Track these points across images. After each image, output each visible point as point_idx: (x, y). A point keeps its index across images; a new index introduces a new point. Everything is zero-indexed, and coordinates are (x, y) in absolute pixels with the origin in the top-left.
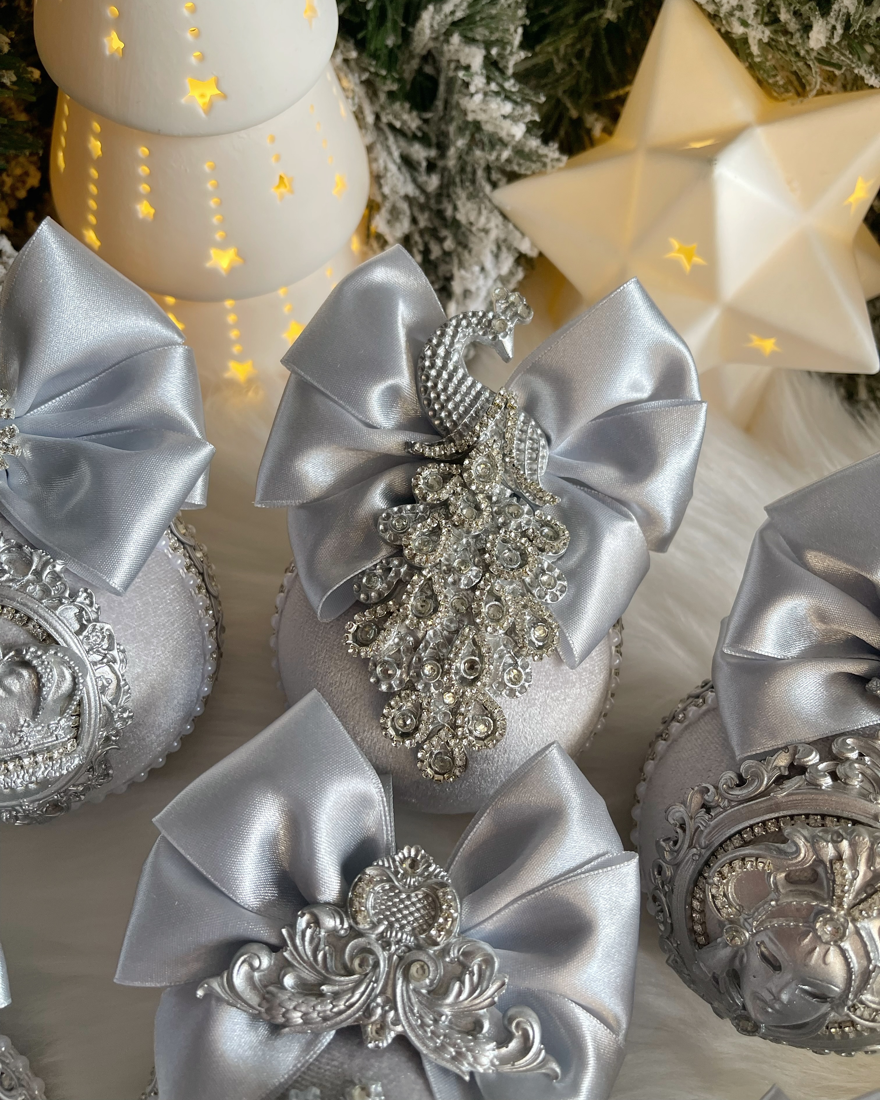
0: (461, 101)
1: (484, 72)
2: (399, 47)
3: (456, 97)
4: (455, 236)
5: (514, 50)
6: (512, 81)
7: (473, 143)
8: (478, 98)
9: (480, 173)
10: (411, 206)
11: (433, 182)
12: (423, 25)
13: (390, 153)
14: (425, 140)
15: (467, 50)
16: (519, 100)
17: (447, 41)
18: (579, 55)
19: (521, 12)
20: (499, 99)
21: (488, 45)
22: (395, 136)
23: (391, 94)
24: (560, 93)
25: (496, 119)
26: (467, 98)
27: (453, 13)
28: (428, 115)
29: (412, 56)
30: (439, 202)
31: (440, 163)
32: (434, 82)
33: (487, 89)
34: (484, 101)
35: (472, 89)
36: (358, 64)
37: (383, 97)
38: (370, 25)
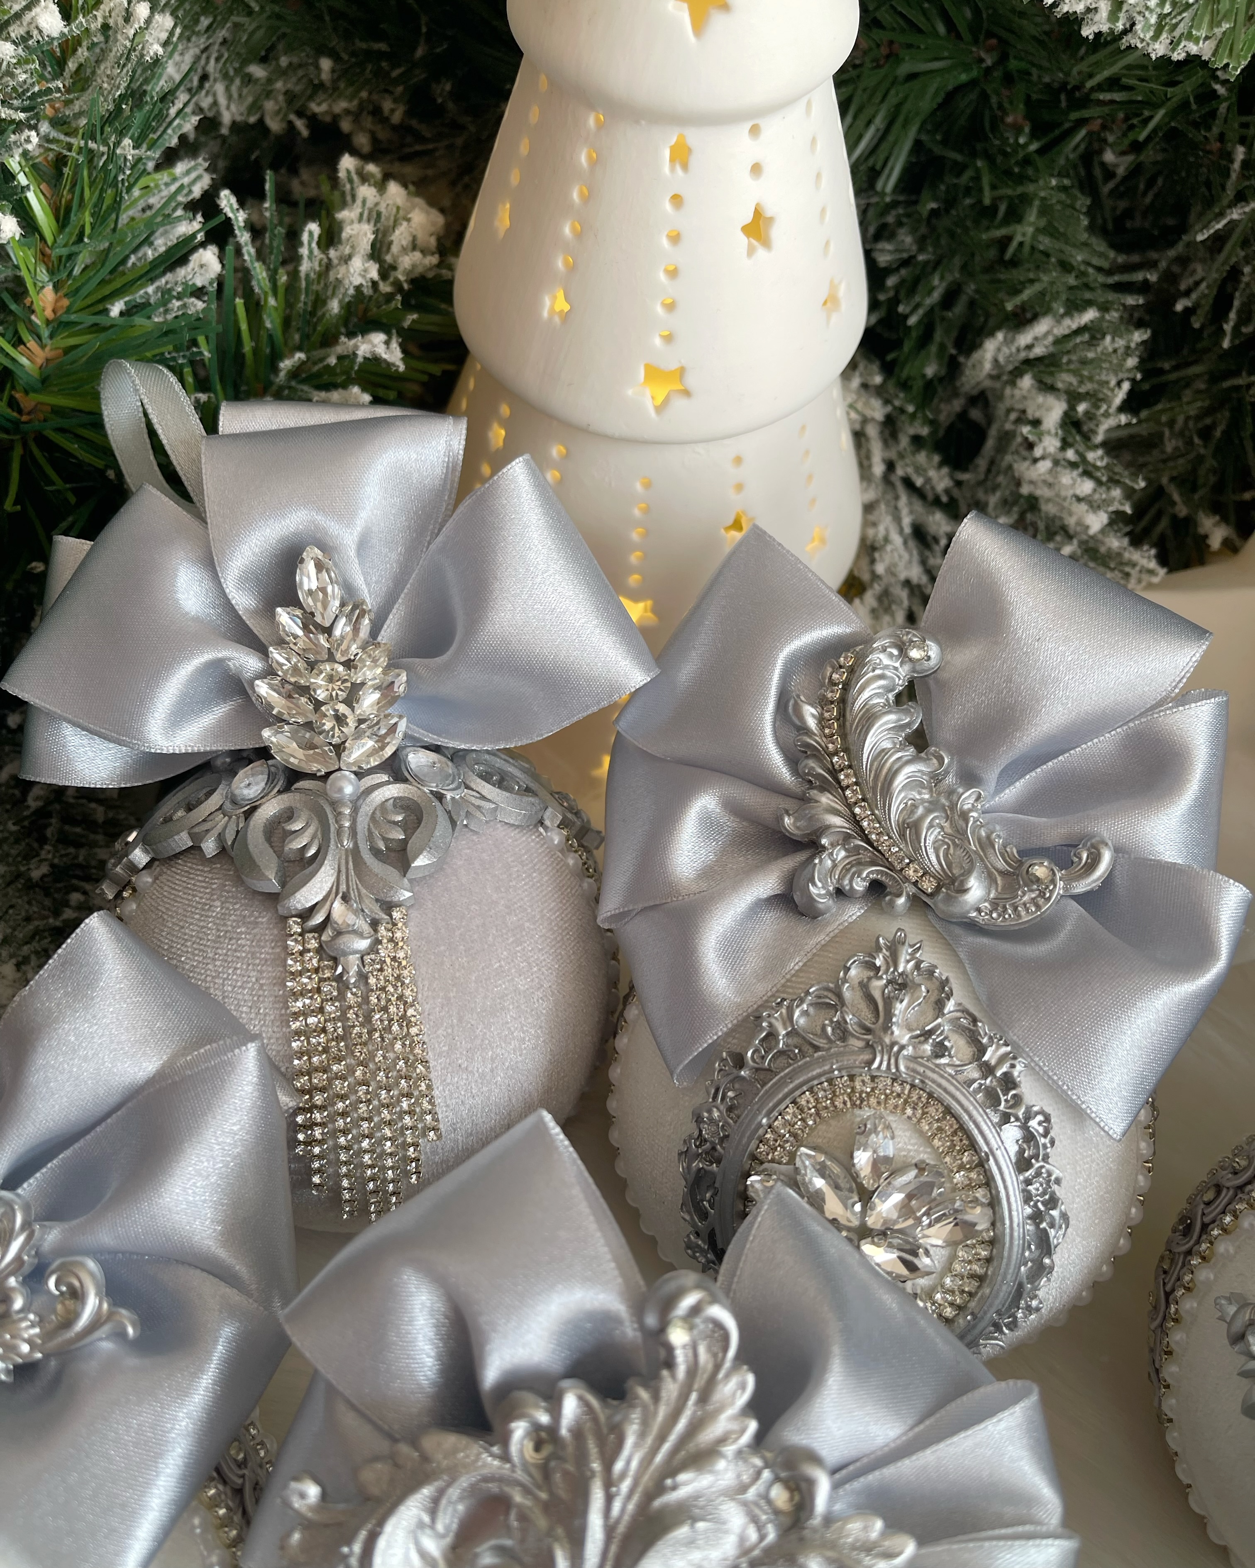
0: (1016, 466)
1: (1060, 432)
2: (941, 380)
3: (1008, 458)
5: (1112, 411)
6: (1100, 452)
8: (1044, 466)
12: (983, 357)
13: (898, 519)
14: (950, 509)
15: (1040, 399)
16: (1104, 479)
17: (1013, 383)
18: (1205, 434)
19: (1132, 362)
20: (1075, 473)
21: (1073, 398)
22: (909, 497)
23: (917, 440)
24: (1165, 481)
25: (1065, 499)
26: (1026, 464)
27: (1029, 347)
28: (964, 477)
32: (980, 432)
33: (1060, 456)
34: (1050, 471)
35: (1038, 452)
36: (880, 392)
37: (904, 441)
38: (907, 346)
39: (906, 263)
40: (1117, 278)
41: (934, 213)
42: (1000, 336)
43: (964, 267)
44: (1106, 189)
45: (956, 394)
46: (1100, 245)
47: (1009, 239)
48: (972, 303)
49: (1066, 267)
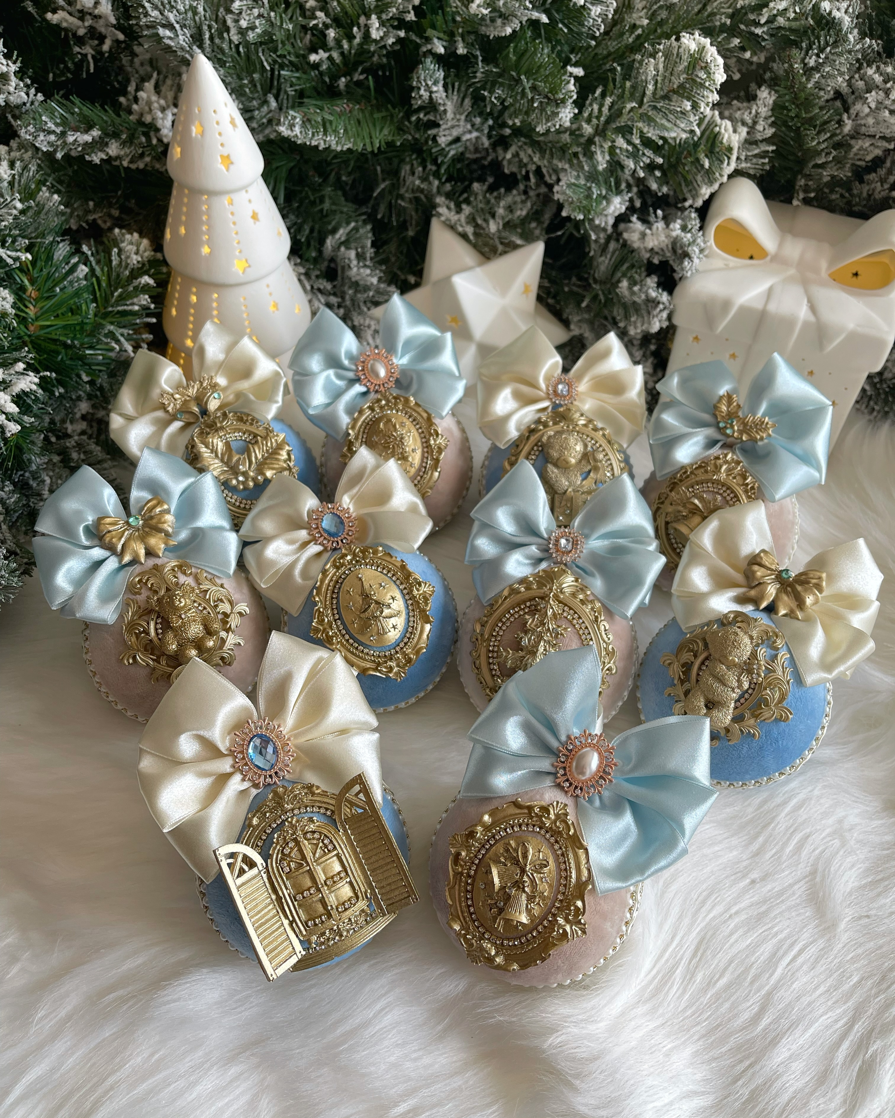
0: (348, 273)
1: (356, 259)
2: (318, 256)
3: (346, 272)
5: (369, 249)
6: (370, 262)
7: (356, 291)
8: (355, 270)
9: (361, 304)
12: (327, 245)
13: (320, 301)
14: (335, 294)
15: (348, 252)
16: (373, 268)
17: (339, 251)
18: (401, 253)
19: (370, 235)
20: (364, 269)
21: (356, 249)
22: (321, 294)
23: (317, 277)
24: (395, 270)
25: (364, 278)
26: (351, 271)
27: (340, 238)
28: (335, 284)
31: (343, 303)
32: (336, 268)
33: (359, 265)
34: (358, 270)
35: (351, 267)
36: (300, 264)
37: (313, 277)
38: (304, 248)
39: (295, 224)
40: (357, 212)
41: (298, 207)
42: (330, 237)
44: (348, 188)
45: (324, 260)
46: (350, 204)
47: (323, 209)
48: (319, 232)
49: (343, 213)
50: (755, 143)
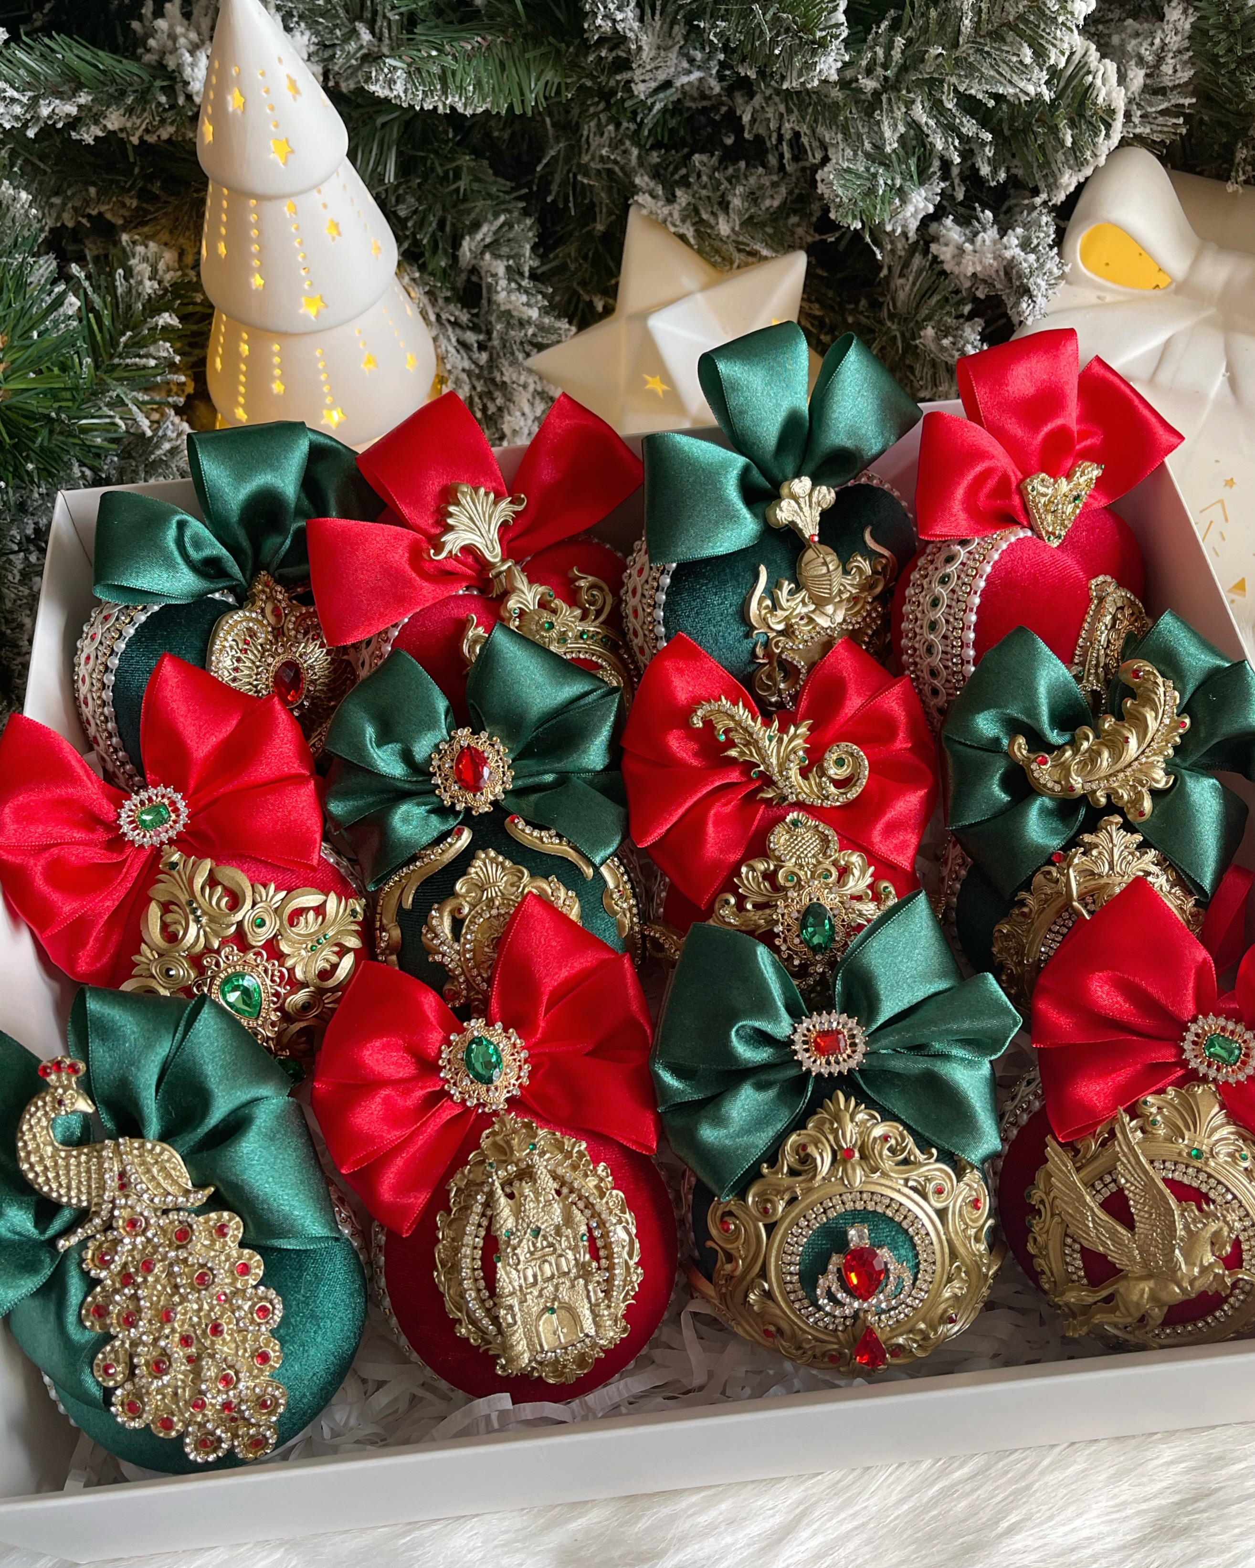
1: (507, 276)
2: (451, 267)
4: (504, 395)
6: (529, 280)
7: (509, 326)
8: (503, 294)
9: (516, 347)
10: (469, 376)
11: (484, 357)
12: (465, 249)
13: (449, 340)
14: (475, 328)
15: (495, 263)
16: (533, 292)
17: (483, 259)
18: (585, 258)
19: (530, 234)
20: (519, 293)
21: (509, 258)
22: (452, 328)
23: (447, 299)
24: (575, 285)
25: (519, 307)
27: (483, 240)
28: (475, 311)
29: (461, 271)
30: (491, 372)
31: (490, 344)
32: (479, 286)
33: (510, 287)
34: (509, 296)
35: (499, 289)
37: (441, 302)
38: (427, 254)
39: (415, 212)
40: (514, 195)
41: (419, 185)
42: (467, 238)
43: (444, 207)
46: (501, 181)
47: (458, 190)
48: (453, 225)
49: (490, 196)
50: (1162, 91)
